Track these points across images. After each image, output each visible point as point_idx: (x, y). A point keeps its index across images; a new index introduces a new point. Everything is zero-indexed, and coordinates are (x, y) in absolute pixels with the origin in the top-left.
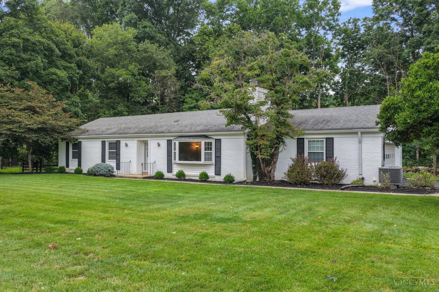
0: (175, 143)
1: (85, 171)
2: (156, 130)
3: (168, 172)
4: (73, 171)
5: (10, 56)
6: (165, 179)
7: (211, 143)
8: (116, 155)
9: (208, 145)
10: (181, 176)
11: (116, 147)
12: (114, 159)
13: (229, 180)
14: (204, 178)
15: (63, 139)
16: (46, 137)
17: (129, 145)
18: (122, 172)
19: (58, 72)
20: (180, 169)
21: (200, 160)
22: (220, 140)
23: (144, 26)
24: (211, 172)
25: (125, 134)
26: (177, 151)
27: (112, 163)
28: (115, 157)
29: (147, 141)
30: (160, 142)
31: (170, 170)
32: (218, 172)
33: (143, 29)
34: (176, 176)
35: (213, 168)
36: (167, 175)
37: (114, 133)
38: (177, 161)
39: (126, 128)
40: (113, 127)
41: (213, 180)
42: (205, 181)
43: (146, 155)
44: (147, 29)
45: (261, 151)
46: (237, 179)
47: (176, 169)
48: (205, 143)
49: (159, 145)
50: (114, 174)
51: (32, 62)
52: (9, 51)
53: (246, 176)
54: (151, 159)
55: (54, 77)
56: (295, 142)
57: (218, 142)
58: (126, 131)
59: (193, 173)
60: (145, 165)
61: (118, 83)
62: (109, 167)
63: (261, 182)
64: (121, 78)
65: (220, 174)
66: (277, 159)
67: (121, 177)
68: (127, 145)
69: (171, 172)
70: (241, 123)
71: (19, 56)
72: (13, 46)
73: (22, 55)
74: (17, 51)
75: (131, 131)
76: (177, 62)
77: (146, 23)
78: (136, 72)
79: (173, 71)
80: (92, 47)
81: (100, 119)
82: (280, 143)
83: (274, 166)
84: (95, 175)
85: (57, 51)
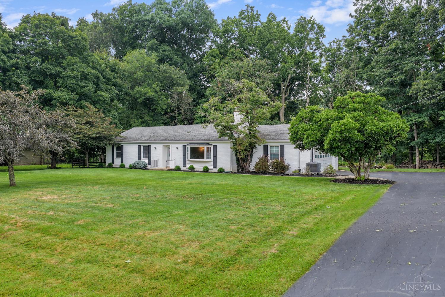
0: (188, 147)
1: (127, 166)
2: (175, 138)
3: (183, 166)
4: (119, 167)
5: (72, 85)
6: (182, 171)
7: (211, 147)
8: (148, 155)
9: (209, 149)
10: (192, 169)
11: (148, 149)
12: (147, 158)
13: (221, 171)
14: (206, 170)
15: (110, 144)
16: (100, 143)
17: (157, 148)
18: (153, 166)
19: (103, 94)
20: (191, 164)
21: (204, 159)
22: (216, 145)
23: (164, 50)
24: (210, 166)
25: (154, 141)
26: (189, 153)
27: (146, 160)
28: (147, 157)
29: (170, 146)
30: (178, 147)
31: (184, 165)
32: (215, 166)
33: (163, 53)
34: (188, 168)
35: (212, 163)
36: (183, 168)
37: (147, 140)
38: (189, 159)
39: (154, 136)
40: (145, 135)
41: (212, 171)
42: (207, 172)
43: (169, 155)
44: (166, 53)
45: (240, 153)
46: (226, 170)
47: (188, 164)
48: (207, 148)
49: (177, 149)
50: (147, 168)
51: (86, 88)
52: (71, 82)
53: (232, 169)
54: (172, 158)
55: (101, 98)
56: (262, 146)
57: (215, 147)
58: (155, 138)
59: (199, 166)
60: (168, 162)
61: (145, 99)
62: (144, 163)
63: (242, 172)
64: (148, 95)
65: (216, 168)
66: (251, 158)
67: (153, 170)
68: (156, 148)
69: (186, 166)
70: (228, 136)
71: (78, 85)
72: (74, 77)
73: (80, 83)
74: (77, 81)
75: (158, 139)
76: (190, 79)
77: (165, 47)
78: (158, 90)
79: (187, 87)
80: (124, 71)
81: (134, 128)
82: (252, 148)
83: (248, 162)
84: (136, 168)
85: (102, 78)
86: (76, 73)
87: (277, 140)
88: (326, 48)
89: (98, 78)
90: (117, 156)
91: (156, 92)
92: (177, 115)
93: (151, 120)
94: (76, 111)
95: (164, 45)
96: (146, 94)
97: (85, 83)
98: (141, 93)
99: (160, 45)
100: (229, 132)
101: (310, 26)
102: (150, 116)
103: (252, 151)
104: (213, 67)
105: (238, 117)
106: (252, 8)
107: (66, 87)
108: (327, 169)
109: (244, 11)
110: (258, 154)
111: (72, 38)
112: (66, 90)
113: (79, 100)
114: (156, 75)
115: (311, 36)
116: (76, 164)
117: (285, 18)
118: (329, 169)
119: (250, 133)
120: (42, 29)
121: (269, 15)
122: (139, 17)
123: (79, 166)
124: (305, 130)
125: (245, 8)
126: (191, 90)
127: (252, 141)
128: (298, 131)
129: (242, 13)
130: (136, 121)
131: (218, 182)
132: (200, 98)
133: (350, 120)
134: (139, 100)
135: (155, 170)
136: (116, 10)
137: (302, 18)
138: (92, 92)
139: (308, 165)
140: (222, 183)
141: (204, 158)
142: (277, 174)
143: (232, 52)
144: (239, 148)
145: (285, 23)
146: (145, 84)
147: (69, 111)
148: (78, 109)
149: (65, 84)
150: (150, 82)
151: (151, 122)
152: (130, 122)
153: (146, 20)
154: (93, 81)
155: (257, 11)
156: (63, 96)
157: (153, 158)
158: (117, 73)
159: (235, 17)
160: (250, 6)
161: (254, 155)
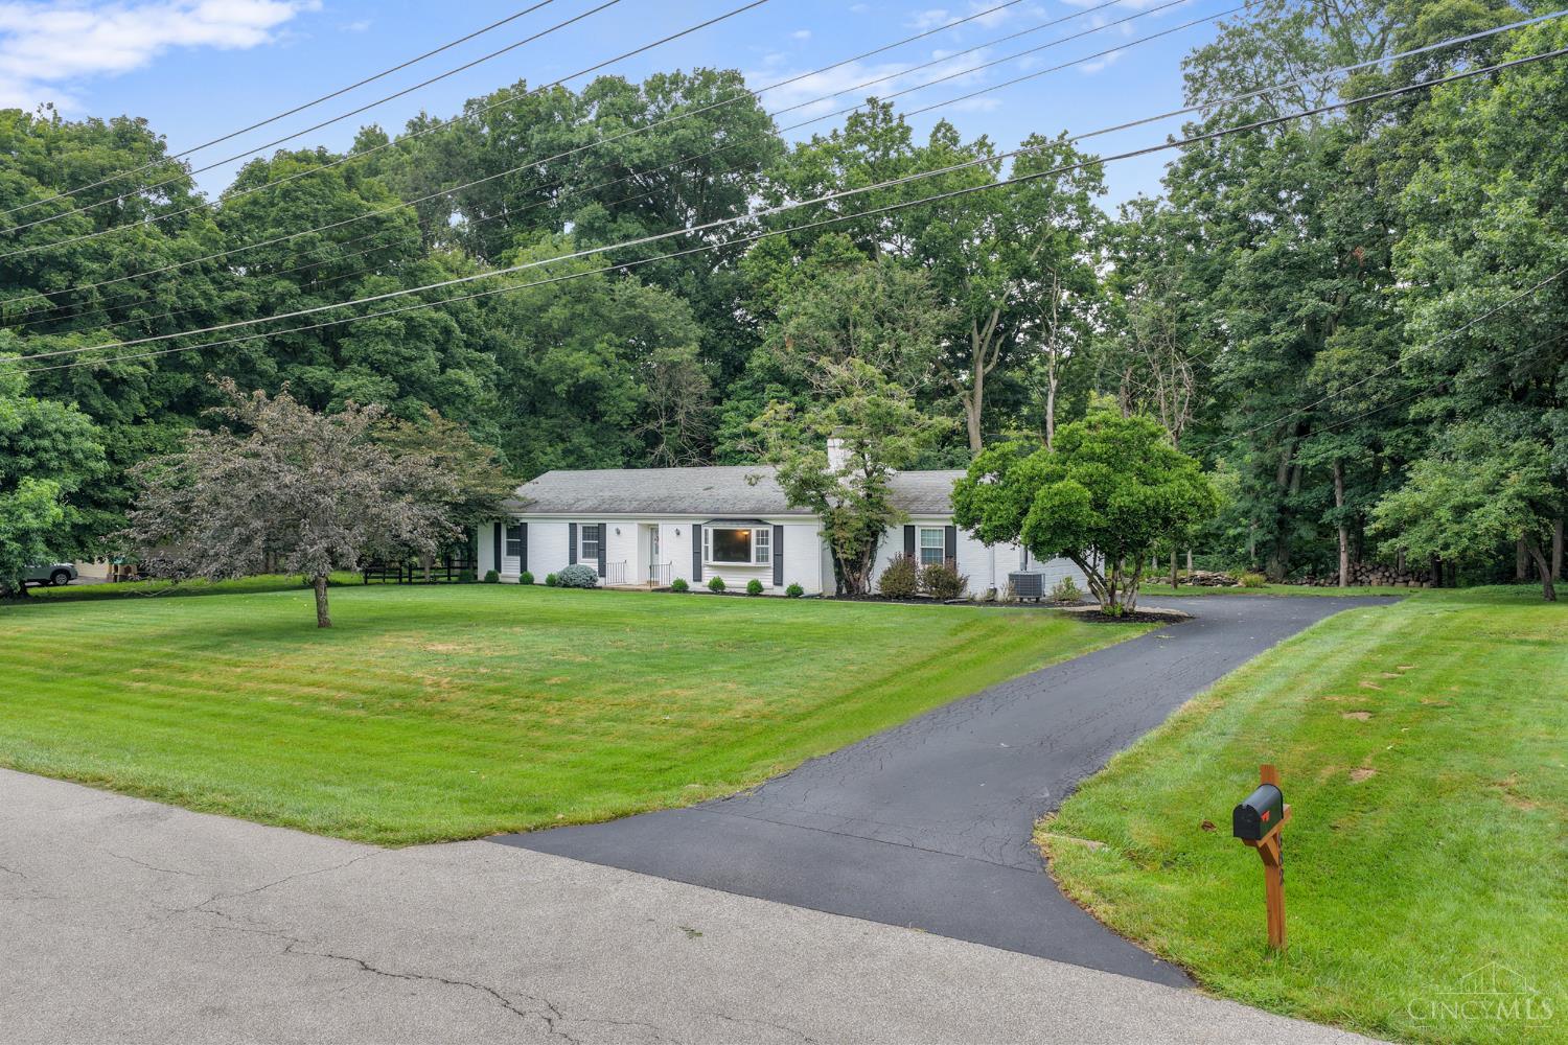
0: (706, 531)
1: (540, 577)
2: (672, 505)
3: (695, 581)
4: (516, 581)
5: (381, 356)
6: (690, 593)
7: (767, 532)
8: (598, 550)
9: (763, 536)
10: (717, 587)
11: (597, 534)
12: (593, 557)
13: (795, 593)
14: (755, 590)
15: (489, 519)
17: (622, 532)
18: (611, 581)
19: (463, 376)
20: (716, 576)
21: (749, 561)
22: (782, 527)
23: (625, 236)
24: (767, 581)
25: (615, 511)
26: (711, 545)
27: (592, 564)
28: (596, 554)
29: (657, 525)
30: (680, 528)
31: (698, 577)
32: (778, 581)
33: (622, 243)
34: (709, 586)
35: (771, 572)
36: (693, 586)
37: (594, 510)
38: (711, 561)
39: (613, 499)
40: (587, 494)
41: (770, 593)
42: (757, 595)
43: (655, 549)
45: (842, 547)
46: (808, 591)
47: (708, 576)
48: (758, 532)
49: (678, 534)
50: (598, 584)
51: (420, 363)
52: (380, 346)
53: (823, 587)
54: (663, 558)
55: (458, 388)
56: (900, 529)
57: (779, 530)
58: (615, 505)
59: (737, 581)
60: (652, 567)
61: (574, 385)
62: (586, 571)
63: (848, 596)
64: (582, 374)
65: (781, 584)
66: (872, 558)
67: (613, 589)
68: (618, 533)
69: (700, 580)
70: (812, 503)
71: (397, 354)
72: (388, 335)
73: (403, 350)
74: (395, 344)
75: (626, 506)
76: (702, 320)
77: (630, 224)
78: (612, 357)
79: (695, 347)
80: (514, 303)
81: (551, 474)
82: (875, 535)
83: (864, 570)
84: (566, 586)
85: (458, 331)
86: (395, 323)
87: (939, 513)
88: (1110, 224)
89: (447, 331)
90: (510, 553)
91: (606, 363)
92: (664, 429)
93: (592, 446)
94: (398, 429)
95: (624, 219)
96: (576, 370)
97: (416, 347)
98: (561, 368)
99: (614, 220)
100: (814, 493)
101: (1059, 159)
102: (589, 434)
103: (875, 543)
104: (770, 285)
105: (837, 455)
106: (886, 108)
107: (365, 360)
108: (1060, 588)
109: (864, 115)
110: (890, 548)
111: (378, 222)
112: (365, 369)
113: (401, 396)
114: (604, 311)
115: (1064, 187)
116: (375, 571)
117: (985, 137)
118: (1065, 588)
119: (869, 496)
120: (300, 203)
121: (938, 129)
122: (551, 134)
123: (384, 579)
124: (987, 500)
125: (866, 109)
126: (707, 350)
127: (874, 517)
128: (971, 503)
129: (856, 121)
130: (549, 450)
131: (787, 619)
132: (732, 378)
133: (1074, 484)
134: (558, 389)
135: (619, 590)
136: (475, 106)
137: (1036, 138)
138: (433, 372)
139: (1012, 577)
140: (795, 620)
141: (748, 559)
142: (938, 600)
143: (828, 244)
144: (839, 534)
145: (985, 150)
146: (574, 341)
147: (381, 431)
148: (402, 424)
149: (361, 353)
150: (587, 333)
151: (590, 451)
152: (530, 452)
153: (571, 145)
154: (436, 341)
155: (901, 117)
156: (360, 386)
157: (609, 559)
158: (494, 310)
159: (835, 131)
160: (881, 103)
161: (879, 551)
